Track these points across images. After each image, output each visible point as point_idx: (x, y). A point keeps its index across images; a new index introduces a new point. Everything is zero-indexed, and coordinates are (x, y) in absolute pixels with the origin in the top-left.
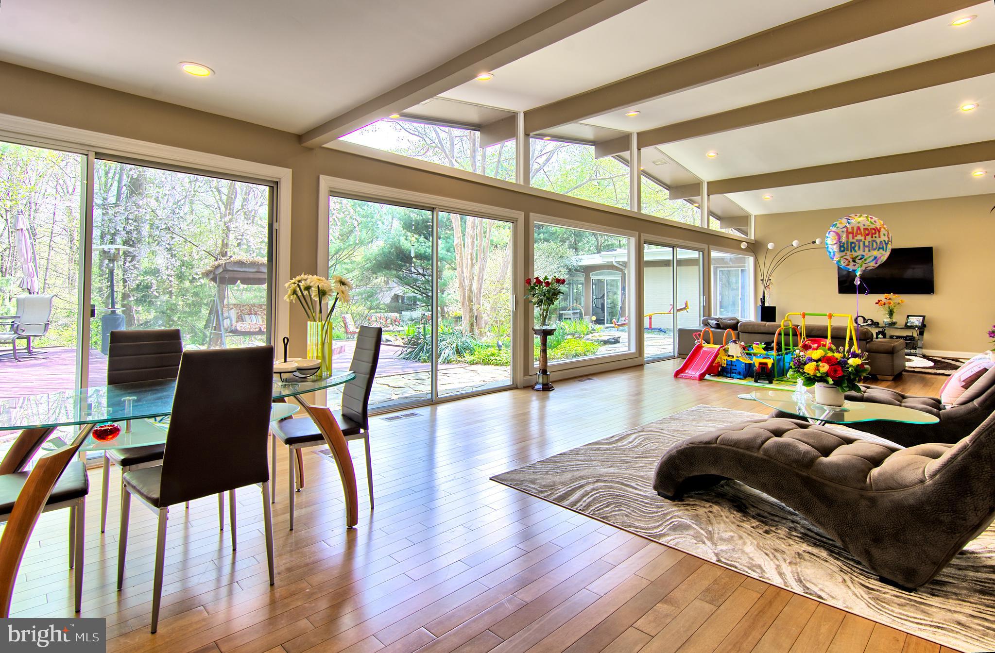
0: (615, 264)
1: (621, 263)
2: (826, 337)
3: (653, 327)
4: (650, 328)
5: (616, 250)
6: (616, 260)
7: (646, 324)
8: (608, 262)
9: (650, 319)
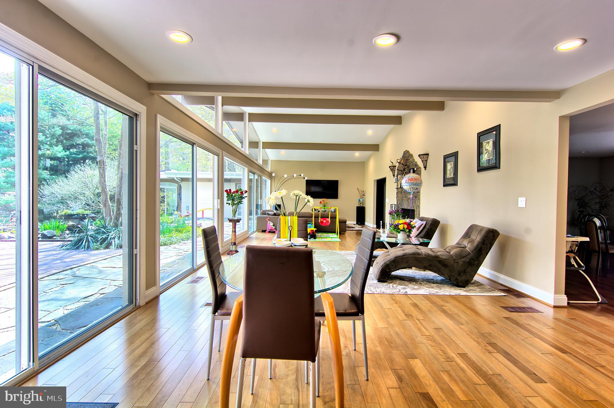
0: (175, 179)
1: (179, 179)
2: (328, 218)
3: (204, 217)
4: (203, 218)
5: (171, 170)
6: (177, 177)
7: (199, 215)
8: (169, 177)
9: (203, 212)
